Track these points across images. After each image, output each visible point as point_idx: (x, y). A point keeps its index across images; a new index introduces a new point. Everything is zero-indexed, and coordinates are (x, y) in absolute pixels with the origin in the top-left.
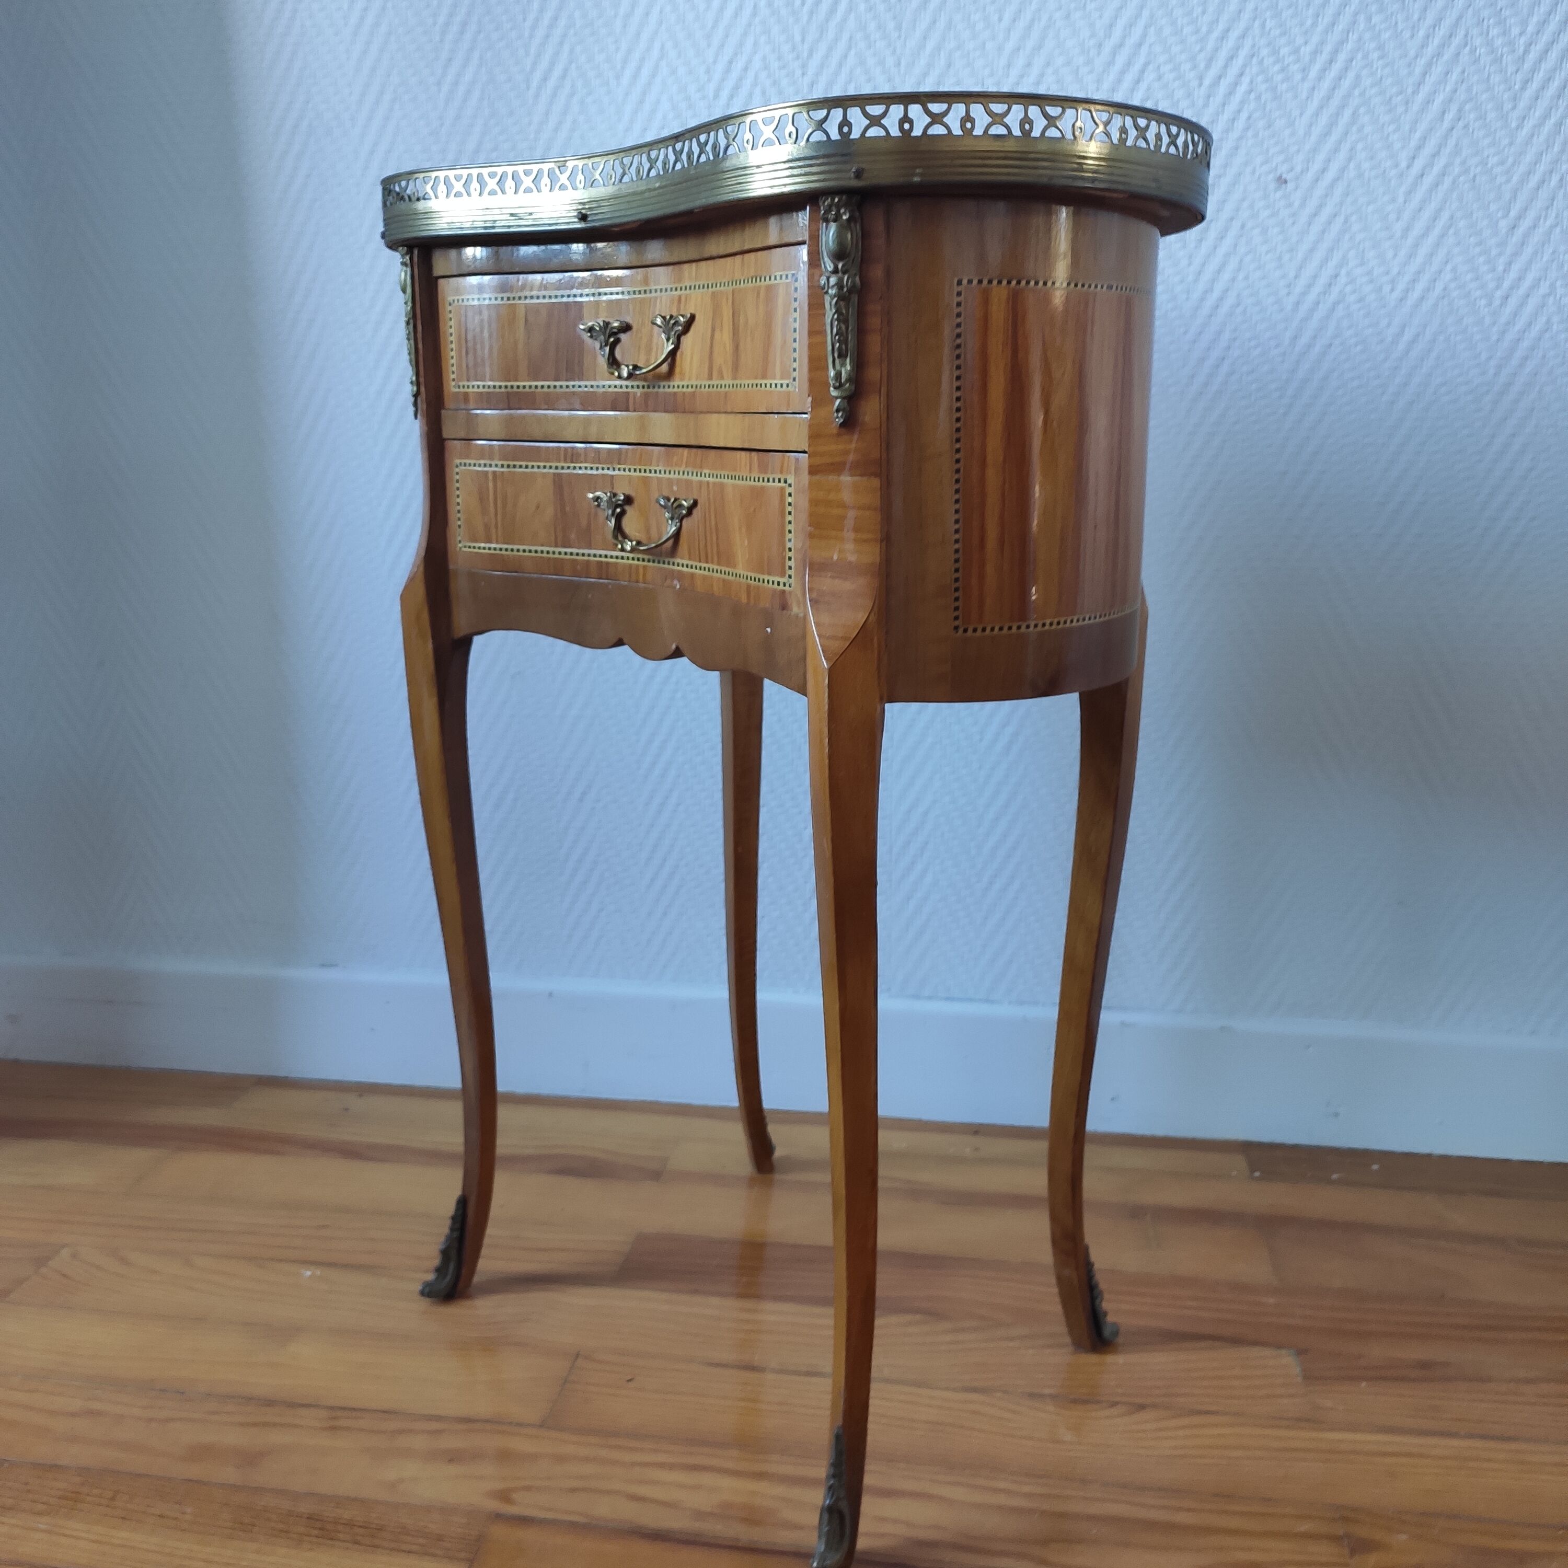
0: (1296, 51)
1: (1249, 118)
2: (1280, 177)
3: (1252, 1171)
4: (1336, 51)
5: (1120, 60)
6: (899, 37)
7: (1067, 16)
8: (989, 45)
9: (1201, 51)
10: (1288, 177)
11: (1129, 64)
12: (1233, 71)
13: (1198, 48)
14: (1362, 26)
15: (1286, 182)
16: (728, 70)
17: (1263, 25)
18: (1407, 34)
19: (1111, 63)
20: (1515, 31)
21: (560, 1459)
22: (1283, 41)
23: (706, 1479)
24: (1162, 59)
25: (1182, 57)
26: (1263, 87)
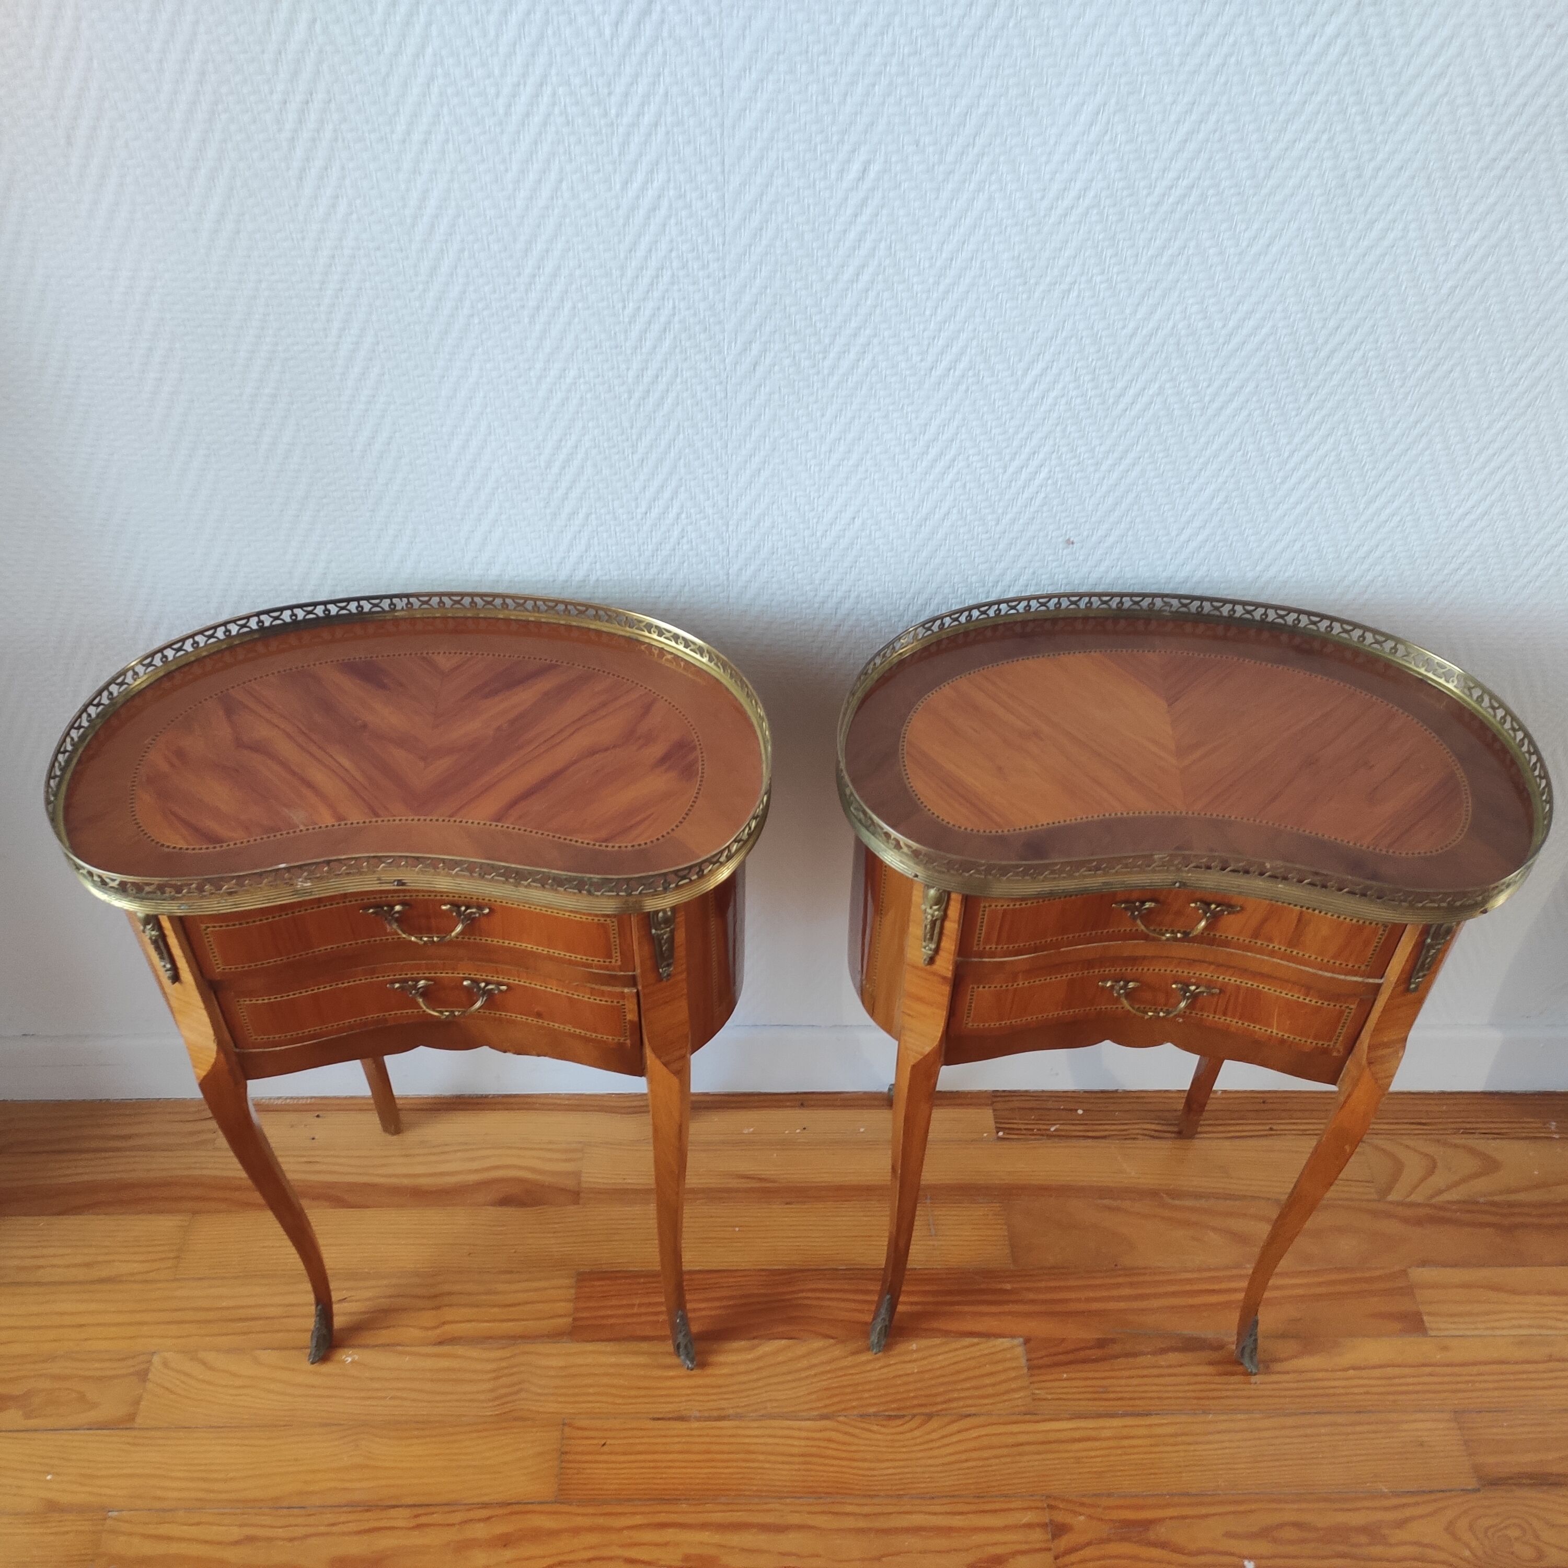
0: (1092, 450)
1: (1046, 497)
2: (1069, 540)
4: (1126, 452)
5: (933, 452)
6: (726, 426)
7: (886, 416)
8: (812, 435)
9: (1007, 447)
10: (1075, 540)
11: (941, 454)
12: (1034, 463)
13: (1004, 445)
14: (1152, 434)
15: (1073, 543)
16: (558, 447)
17: (1064, 430)
18: (1189, 441)
19: (926, 453)
21: (576, 1531)
22: (1081, 442)
23: (669, 1535)
24: (971, 452)
25: (990, 451)
26: (1060, 475)
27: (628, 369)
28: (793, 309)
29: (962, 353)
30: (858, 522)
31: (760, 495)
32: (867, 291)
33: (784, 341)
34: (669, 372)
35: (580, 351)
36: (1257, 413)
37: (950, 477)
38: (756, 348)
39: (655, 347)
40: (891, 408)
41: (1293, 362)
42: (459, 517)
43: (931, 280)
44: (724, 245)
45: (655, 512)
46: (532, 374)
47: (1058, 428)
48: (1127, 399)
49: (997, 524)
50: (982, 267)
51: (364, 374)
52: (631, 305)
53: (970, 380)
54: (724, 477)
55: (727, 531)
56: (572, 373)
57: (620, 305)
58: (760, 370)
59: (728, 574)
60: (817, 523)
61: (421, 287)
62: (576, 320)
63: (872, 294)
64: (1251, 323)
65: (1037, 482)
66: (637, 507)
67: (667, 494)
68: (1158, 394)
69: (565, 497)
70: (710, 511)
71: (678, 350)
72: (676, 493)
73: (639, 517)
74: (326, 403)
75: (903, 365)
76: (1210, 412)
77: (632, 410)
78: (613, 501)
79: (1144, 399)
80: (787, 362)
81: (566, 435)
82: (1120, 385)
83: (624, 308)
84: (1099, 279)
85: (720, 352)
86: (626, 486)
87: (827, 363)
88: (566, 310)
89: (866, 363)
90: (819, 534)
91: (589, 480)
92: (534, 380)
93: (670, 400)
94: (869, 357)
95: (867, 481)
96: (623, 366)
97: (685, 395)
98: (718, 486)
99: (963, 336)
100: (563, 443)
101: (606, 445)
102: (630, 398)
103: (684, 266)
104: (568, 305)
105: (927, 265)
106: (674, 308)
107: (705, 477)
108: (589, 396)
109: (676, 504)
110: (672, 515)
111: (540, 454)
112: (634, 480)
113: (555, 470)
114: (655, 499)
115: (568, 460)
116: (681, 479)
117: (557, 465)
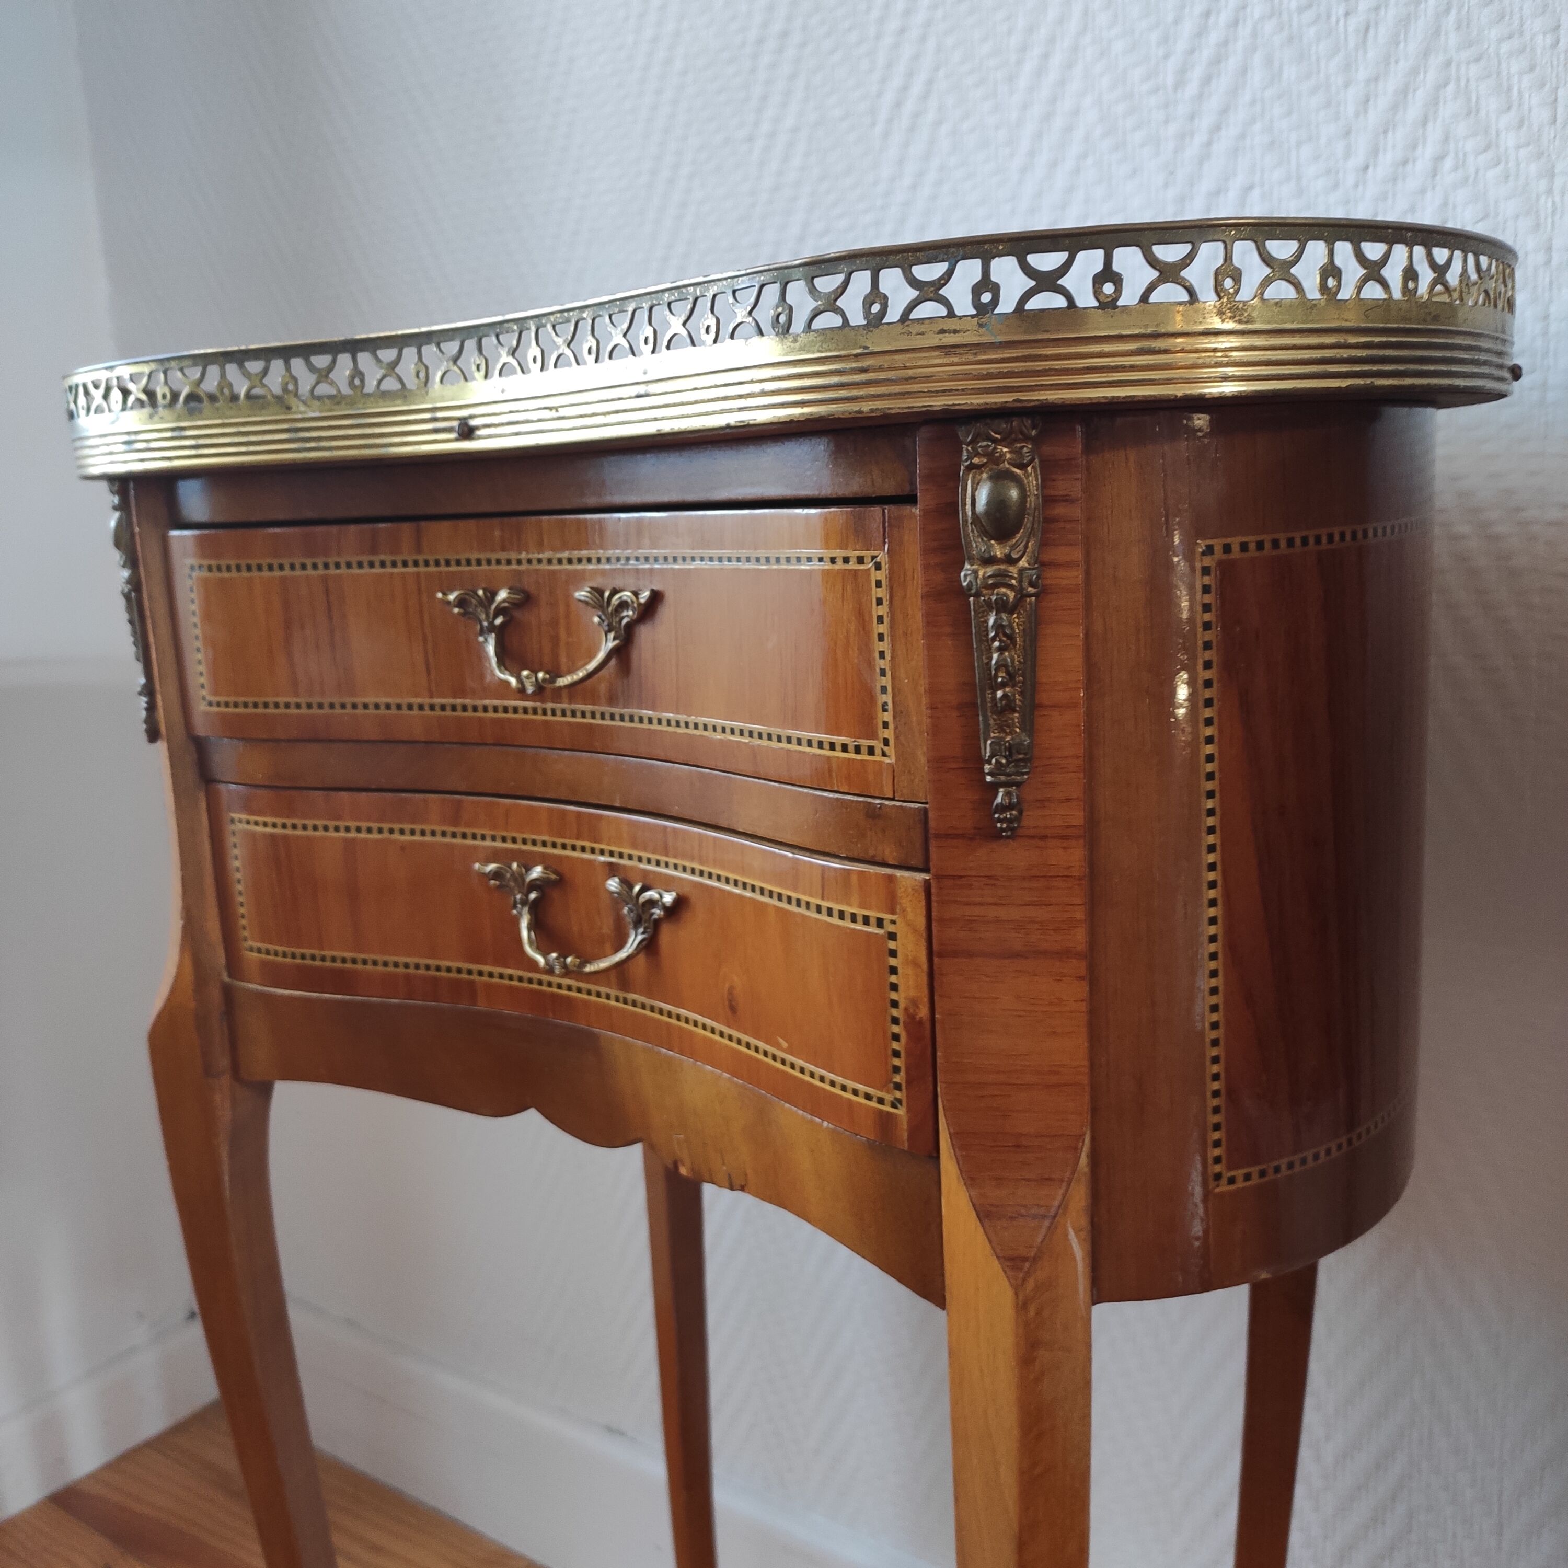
54: (1549, 40)
55: (1550, 191)
59: (1546, 317)
67: (1414, 110)
69: (1204, 157)
70: (1509, 140)
72: (1434, 102)
73: (1351, 180)
78: (1299, 144)
86: (1328, 104)
91: (1253, 103)
98: (1532, 69)
100: (1212, 19)
107: (1505, 48)
109: (1434, 132)
110: (1422, 165)
111: (1167, 56)
112: (1347, 85)
113: (1192, 89)
114: (1386, 129)
115: (1217, 61)
116: (1448, 64)
117: (1196, 74)
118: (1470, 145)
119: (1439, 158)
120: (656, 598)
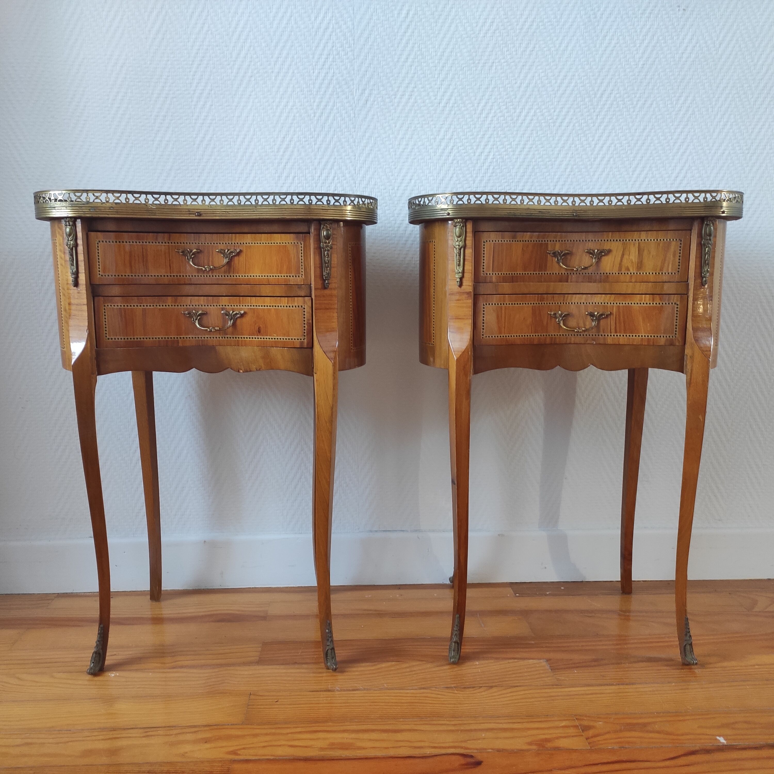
0: (510, 144)
1: (494, 168)
3: (515, 594)
4: (525, 144)
5: (443, 144)
6: (355, 131)
7: (422, 127)
8: (391, 136)
9: (474, 142)
11: (447, 146)
12: (487, 150)
13: (473, 141)
14: (534, 135)
16: (283, 141)
17: (498, 134)
18: (551, 139)
19: (440, 145)
20: (591, 139)
21: (255, 735)
22: (505, 140)
23: (321, 735)
24: (459, 145)
25: (467, 144)
26: (498, 157)
27: (314, 102)
28: (382, 74)
29: (451, 96)
30: (413, 181)
31: (369, 168)
32: (411, 66)
33: (379, 89)
34: (331, 104)
35: (294, 93)
36: (577, 125)
37: (451, 158)
38: (367, 92)
39: (325, 92)
40: (424, 122)
41: (587, 100)
42: (237, 179)
43: (436, 61)
44: (354, 44)
45: (324, 175)
46: (274, 104)
47: (495, 133)
48: (522, 117)
49: (474, 183)
50: (456, 56)
51: (204, 105)
52: (316, 71)
53: (456, 109)
54: (354, 157)
55: (355, 187)
56: (291, 104)
57: (312, 71)
58: (369, 103)
60: (395, 182)
61: (232, 63)
62: (294, 78)
63: (413, 68)
64: (566, 81)
65: (489, 160)
66: (316, 173)
67: (329, 166)
68: (534, 116)
69: (284, 168)
70: (348, 175)
71: (335, 93)
72: (333, 165)
73: (316, 179)
74: (186, 120)
75: (427, 101)
76: (557, 124)
77: (315, 122)
78: (305, 170)
79: (529, 118)
80: (380, 99)
81: (286, 135)
82: (518, 111)
83: (313, 73)
84: (503, 61)
85: (352, 94)
86: (311, 162)
87: (396, 100)
88: (290, 74)
89: (412, 101)
90: (396, 188)
91: (295, 159)
92: (275, 107)
93: (331, 118)
94: (413, 97)
95: (416, 160)
96: (312, 101)
97: (338, 115)
98: (351, 162)
99: (451, 87)
100: (285, 139)
101: (304, 140)
102: (314, 116)
103: (338, 54)
104: (291, 71)
105: (434, 54)
106: (334, 73)
107: (346, 157)
108: (297, 115)
109: (333, 172)
110: (331, 178)
111: (275, 145)
112: (315, 159)
113: (281, 153)
114: (324, 169)
115: (287, 148)
116: (335, 158)
117: (282, 150)
118: (340, 175)
119: (334, 177)
120: (241, 251)
